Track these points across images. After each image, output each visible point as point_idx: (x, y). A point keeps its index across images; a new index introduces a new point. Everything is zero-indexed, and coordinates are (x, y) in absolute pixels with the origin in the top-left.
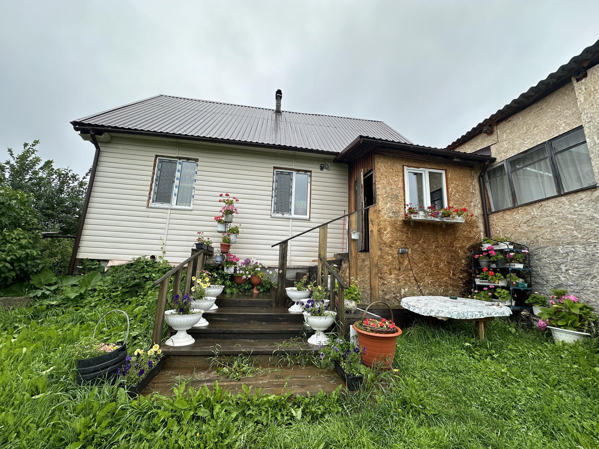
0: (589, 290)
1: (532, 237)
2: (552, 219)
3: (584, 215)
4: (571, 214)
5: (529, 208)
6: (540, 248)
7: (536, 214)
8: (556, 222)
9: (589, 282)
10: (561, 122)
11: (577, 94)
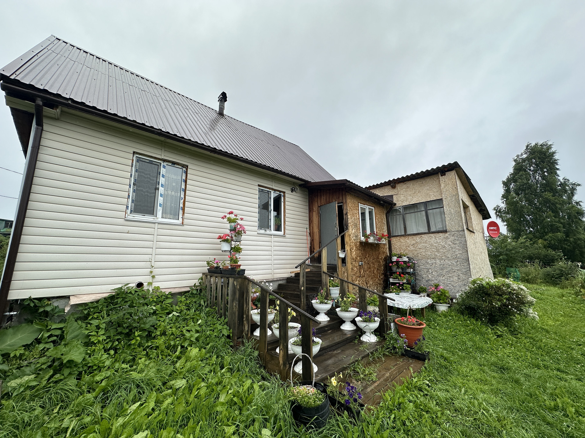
0: (441, 282)
1: (416, 253)
2: (426, 245)
3: (441, 245)
4: (435, 243)
5: (415, 237)
6: (419, 260)
7: (418, 241)
8: (428, 246)
9: (441, 278)
10: (432, 194)
11: (441, 182)
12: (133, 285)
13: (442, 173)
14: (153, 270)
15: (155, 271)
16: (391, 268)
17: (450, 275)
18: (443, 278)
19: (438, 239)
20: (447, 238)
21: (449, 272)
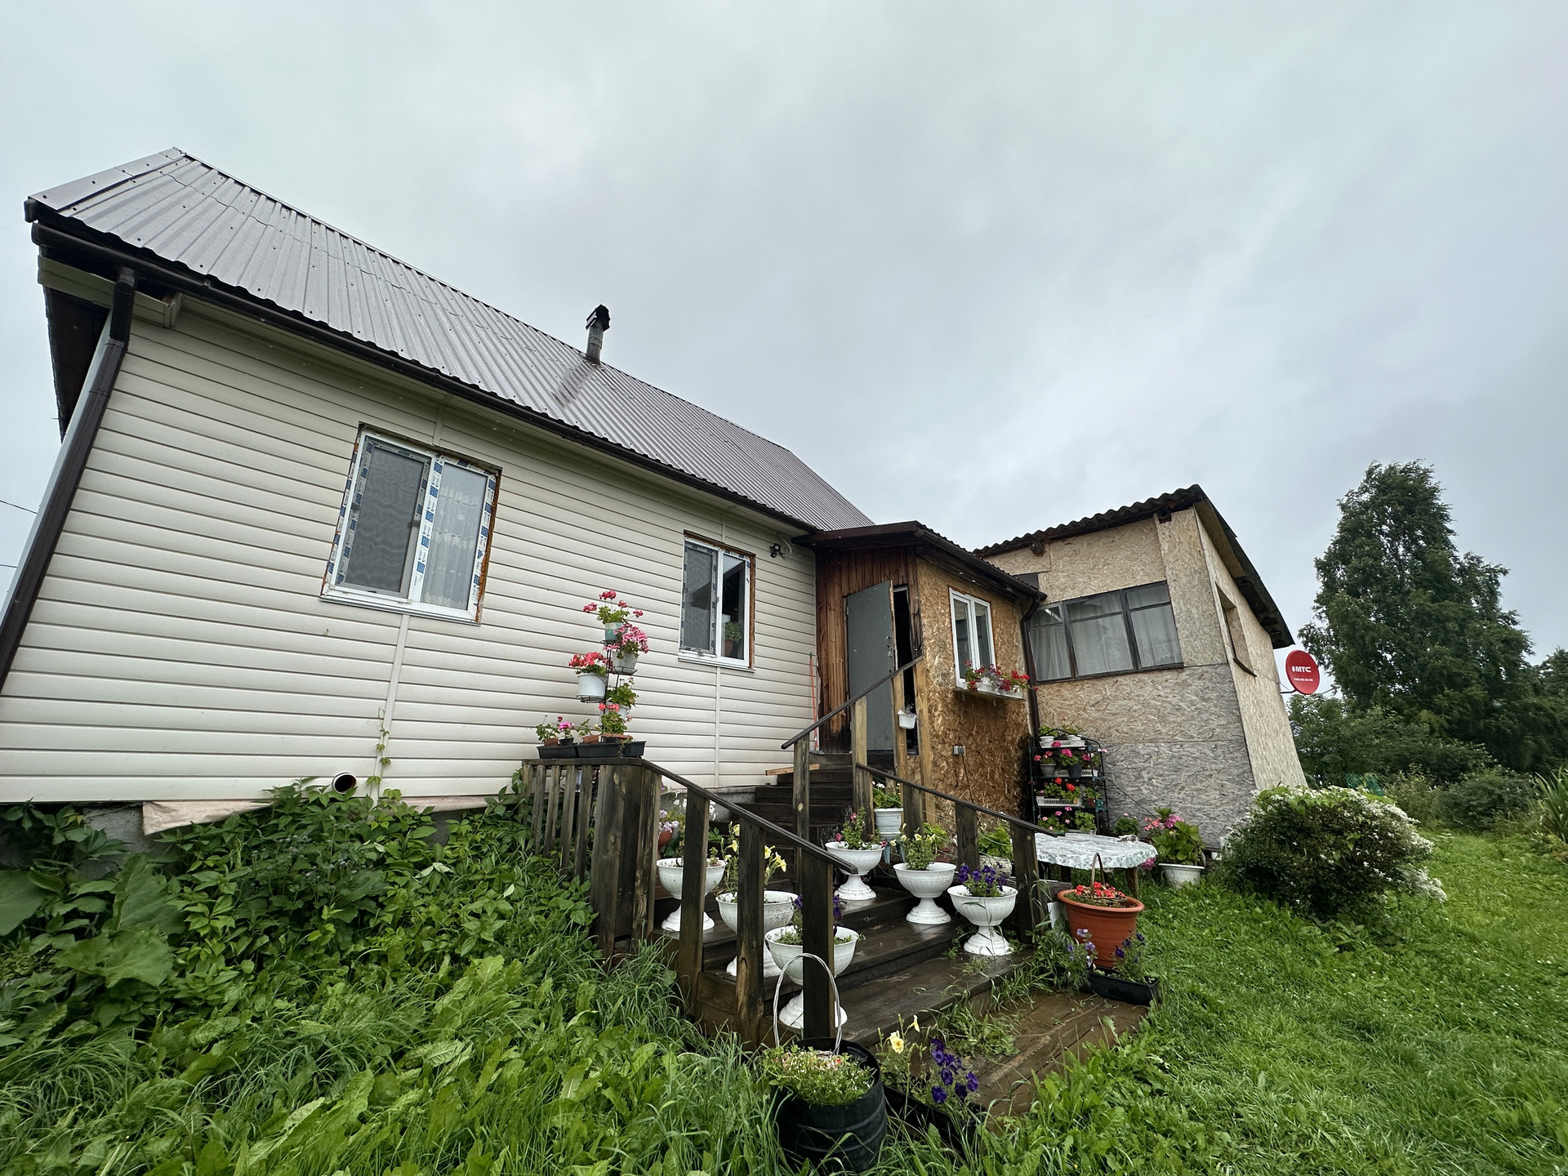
0: (1177, 806)
1: (1104, 727)
2: (1131, 703)
3: (1170, 703)
4: (1154, 699)
5: (1099, 683)
6: (1114, 745)
7: (1109, 693)
8: (1135, 708)
9: (1176, 795)
10: (1139, 569)
11: (1160, 539)
12: (327, 782)
13: (1164, 515)
14: (386, 741)
15: (393, 747)
16: (1038, 769)
17: (1199, 786)
18: (1181, 796)
19: (1160, 687)
20: (1185, 684)
21: (1195, 775)
